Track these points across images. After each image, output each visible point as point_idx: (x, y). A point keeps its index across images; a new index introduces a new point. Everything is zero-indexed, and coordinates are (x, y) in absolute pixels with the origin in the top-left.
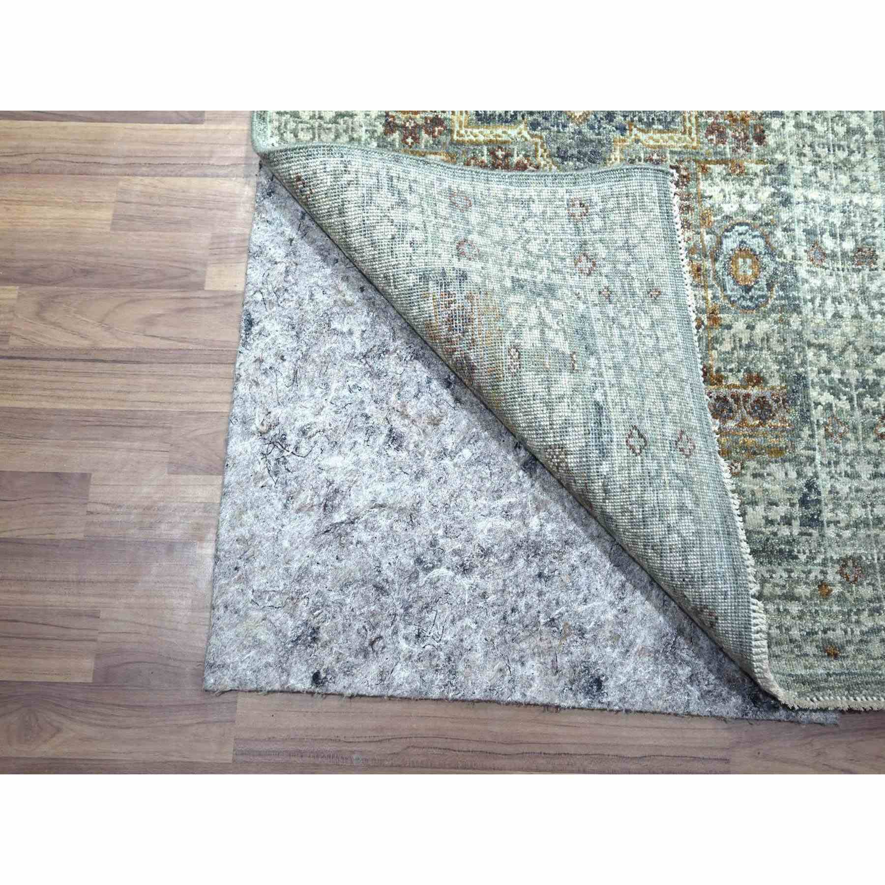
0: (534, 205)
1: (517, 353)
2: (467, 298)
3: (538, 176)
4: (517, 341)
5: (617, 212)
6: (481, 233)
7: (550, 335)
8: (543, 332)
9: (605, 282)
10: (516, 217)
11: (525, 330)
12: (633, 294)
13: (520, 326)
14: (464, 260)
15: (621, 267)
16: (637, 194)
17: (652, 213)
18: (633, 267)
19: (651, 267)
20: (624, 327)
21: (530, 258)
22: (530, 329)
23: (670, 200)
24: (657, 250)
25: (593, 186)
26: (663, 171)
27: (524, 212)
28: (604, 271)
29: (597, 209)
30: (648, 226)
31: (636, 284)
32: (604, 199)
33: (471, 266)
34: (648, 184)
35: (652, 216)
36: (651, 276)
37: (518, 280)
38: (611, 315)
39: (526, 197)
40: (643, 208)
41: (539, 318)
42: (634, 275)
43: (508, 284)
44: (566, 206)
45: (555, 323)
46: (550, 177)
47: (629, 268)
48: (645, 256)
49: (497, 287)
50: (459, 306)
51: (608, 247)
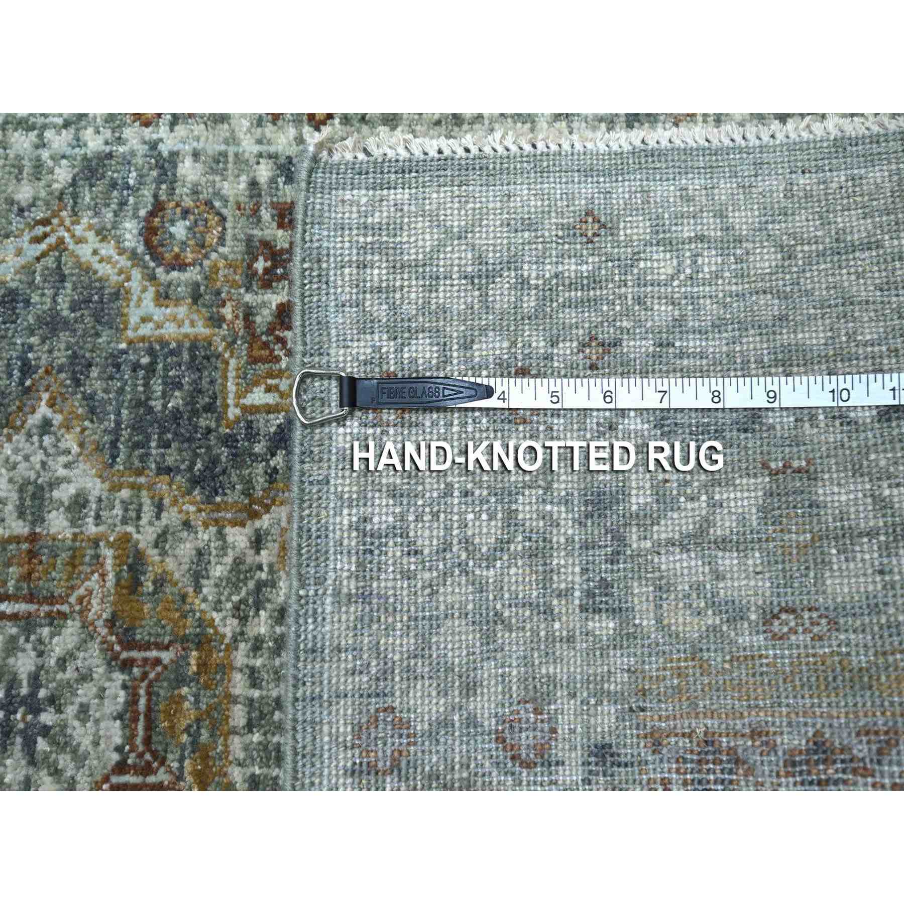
0: (376, 519)
1: (784, 616)
2: (657, 746)
3: (303, 501)
4: (753, 617)
5: (398, 295)
6: (470, 688)
7: (724, 526)
8: (722, 544)
9: (565, 349)
10: (408, 576)
11: (724, 590)
12: (594, 281)
13: (713, 604)
14: (559, 751)
15: (530, 303)
16: (362, 239)
17: (406, 208)
18: (529, 270)
19: (530, 225)
20: (679, 322)
21: (517, 546)
22: (719, 577)
23: (375, 162)
24: (491, 205)
25: (333, 352)
26: (311, 171)
27: (394, 550)
28: (540, 344)
29: (389, 347)
30: (435, 220)
31: (570, 268)
32: (366, 326)
33: (573, 731)
34: (340, 209)
35: (413, 208)
36: (550, 228)
37: (590, 594)
38: (648, 345)
39: (352, 541)
40: (395, 229)
41: (684, 548)
42: (549, 270)
43: (605, 626)
44: (379, 430)
45: (689, 506)
46: (307, 466)
47: (532, 282)
48: (503, 237)
49: (620, 660)
50: (678, 771)
51: (483, 330)
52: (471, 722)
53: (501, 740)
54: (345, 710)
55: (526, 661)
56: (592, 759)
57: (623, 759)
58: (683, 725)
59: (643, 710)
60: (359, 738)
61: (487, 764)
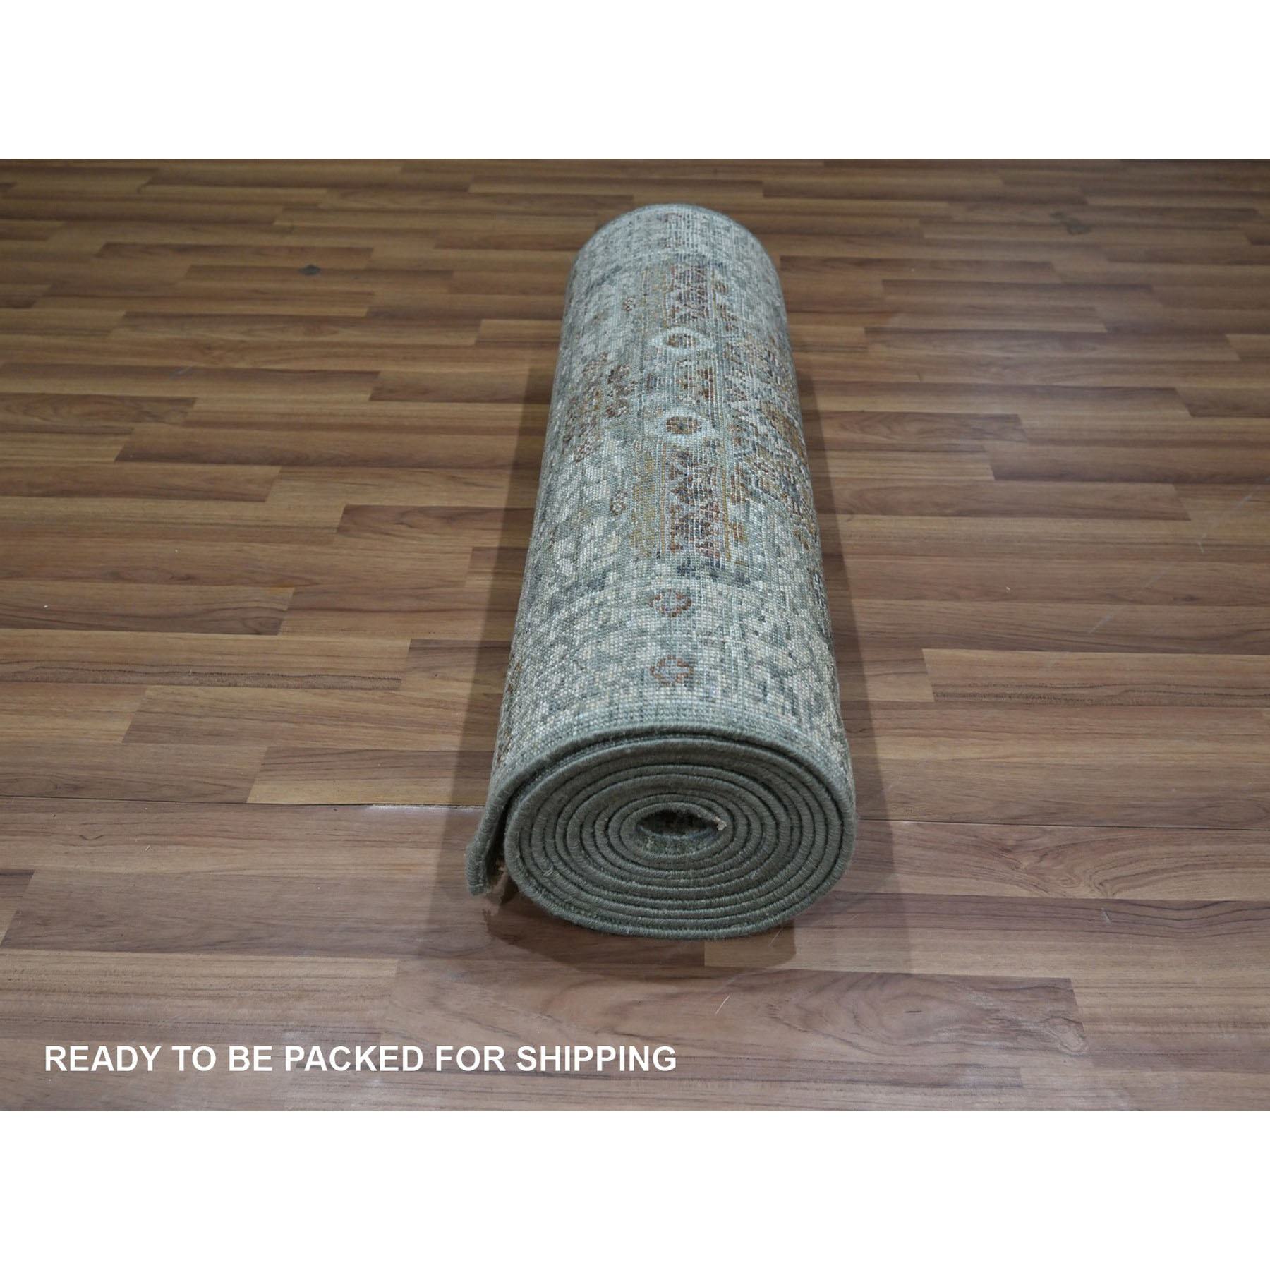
52: (662, 630)
53: (674, 615)
54: (649, 692)
55: (628, 607)
56: (686, 575)
57: (686, 562)
58: (667, 537)
59: (659, 553)
60: (669, 683)
61: (688, 622)
